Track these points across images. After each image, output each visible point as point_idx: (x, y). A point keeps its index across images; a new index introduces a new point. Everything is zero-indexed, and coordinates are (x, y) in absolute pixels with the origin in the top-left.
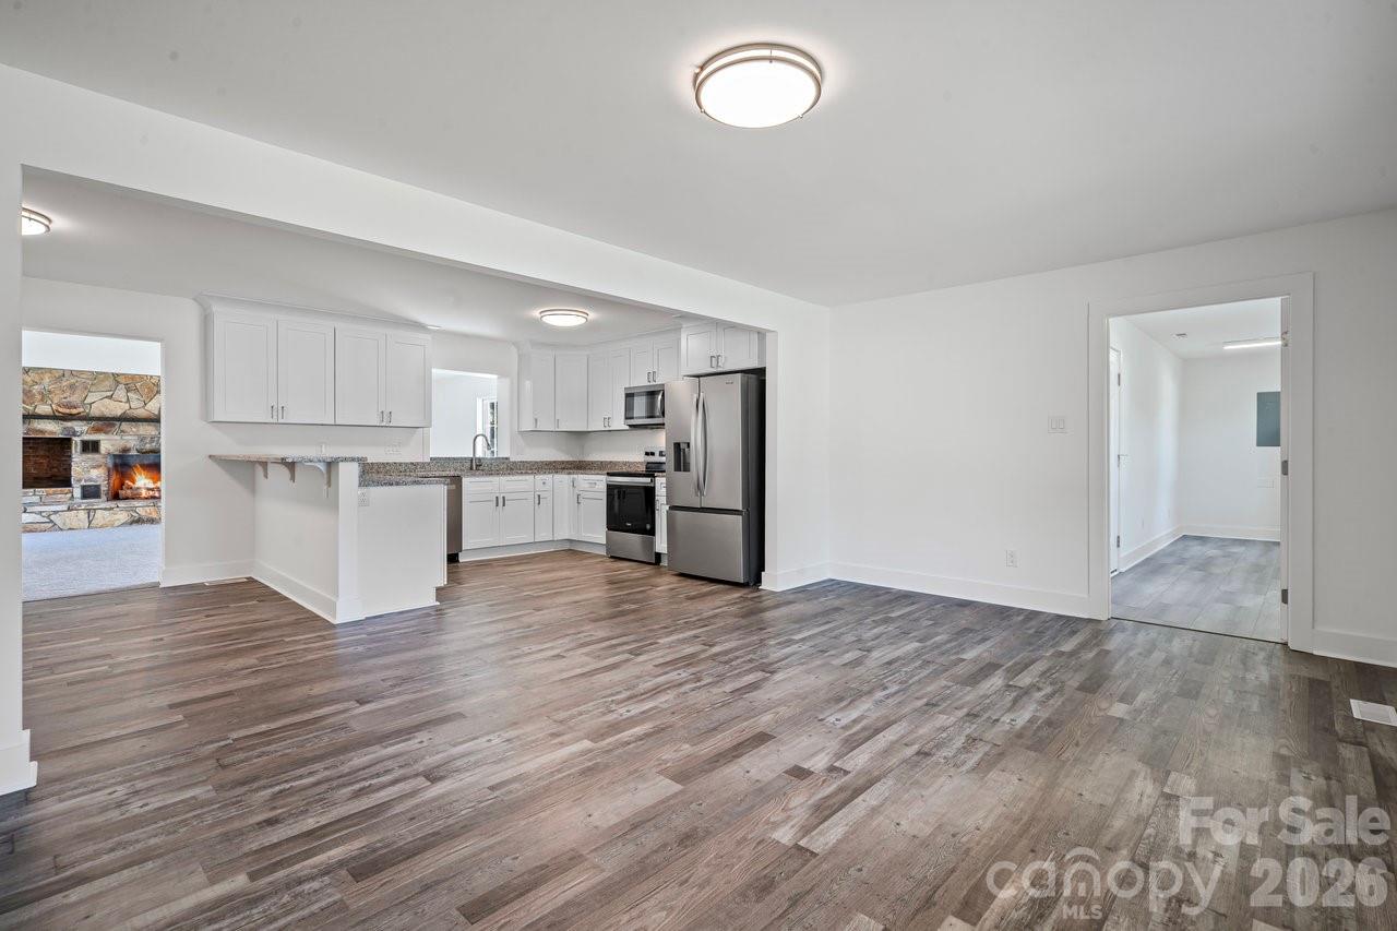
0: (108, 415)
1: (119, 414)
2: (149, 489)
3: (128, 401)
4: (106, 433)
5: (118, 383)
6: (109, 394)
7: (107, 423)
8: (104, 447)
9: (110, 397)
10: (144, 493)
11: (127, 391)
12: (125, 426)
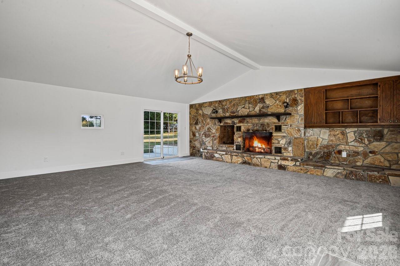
0: (243, 115)
1: (246, 114)
2: (260, 148)
3: (249, 108)
4: (243, 123)
5: (246, 101)
6: (244, 106)
7: (243, 118)
8: (243, 129)
9: (244, 107)
10: (257, 150)
11: (249, 104)
12: (248, 119)
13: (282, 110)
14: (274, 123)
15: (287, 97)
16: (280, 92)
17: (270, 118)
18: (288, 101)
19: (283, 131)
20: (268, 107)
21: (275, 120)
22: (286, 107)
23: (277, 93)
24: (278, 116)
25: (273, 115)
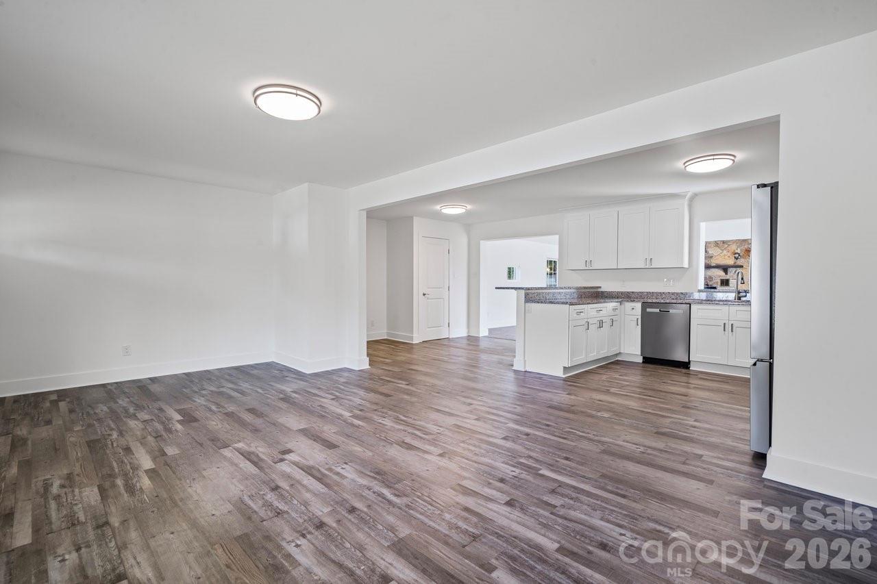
13: (731, 262)
14: (720, 276)
15: (738, 247)
16: (729, 241)
17: (713, 270)
18: (739, 251)
19: (731, 285)
20: (712, 257)
21: (721, 273)
22: (736, 258)
23: (724, 242)
24: (725, 269)
25: (717, 267)
